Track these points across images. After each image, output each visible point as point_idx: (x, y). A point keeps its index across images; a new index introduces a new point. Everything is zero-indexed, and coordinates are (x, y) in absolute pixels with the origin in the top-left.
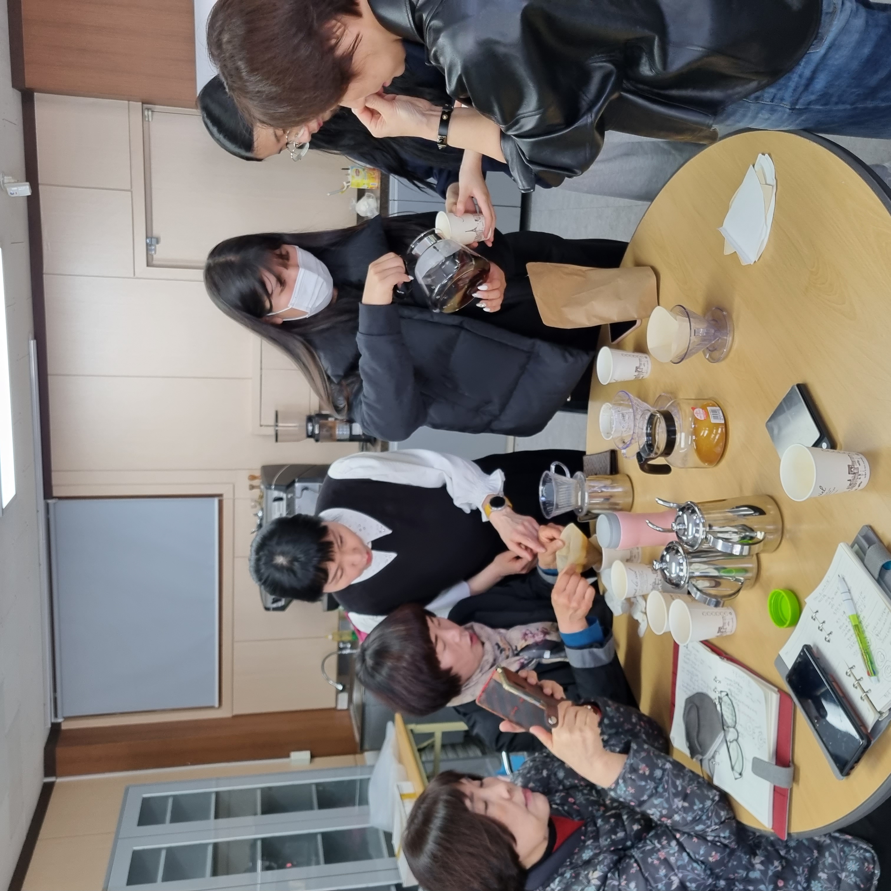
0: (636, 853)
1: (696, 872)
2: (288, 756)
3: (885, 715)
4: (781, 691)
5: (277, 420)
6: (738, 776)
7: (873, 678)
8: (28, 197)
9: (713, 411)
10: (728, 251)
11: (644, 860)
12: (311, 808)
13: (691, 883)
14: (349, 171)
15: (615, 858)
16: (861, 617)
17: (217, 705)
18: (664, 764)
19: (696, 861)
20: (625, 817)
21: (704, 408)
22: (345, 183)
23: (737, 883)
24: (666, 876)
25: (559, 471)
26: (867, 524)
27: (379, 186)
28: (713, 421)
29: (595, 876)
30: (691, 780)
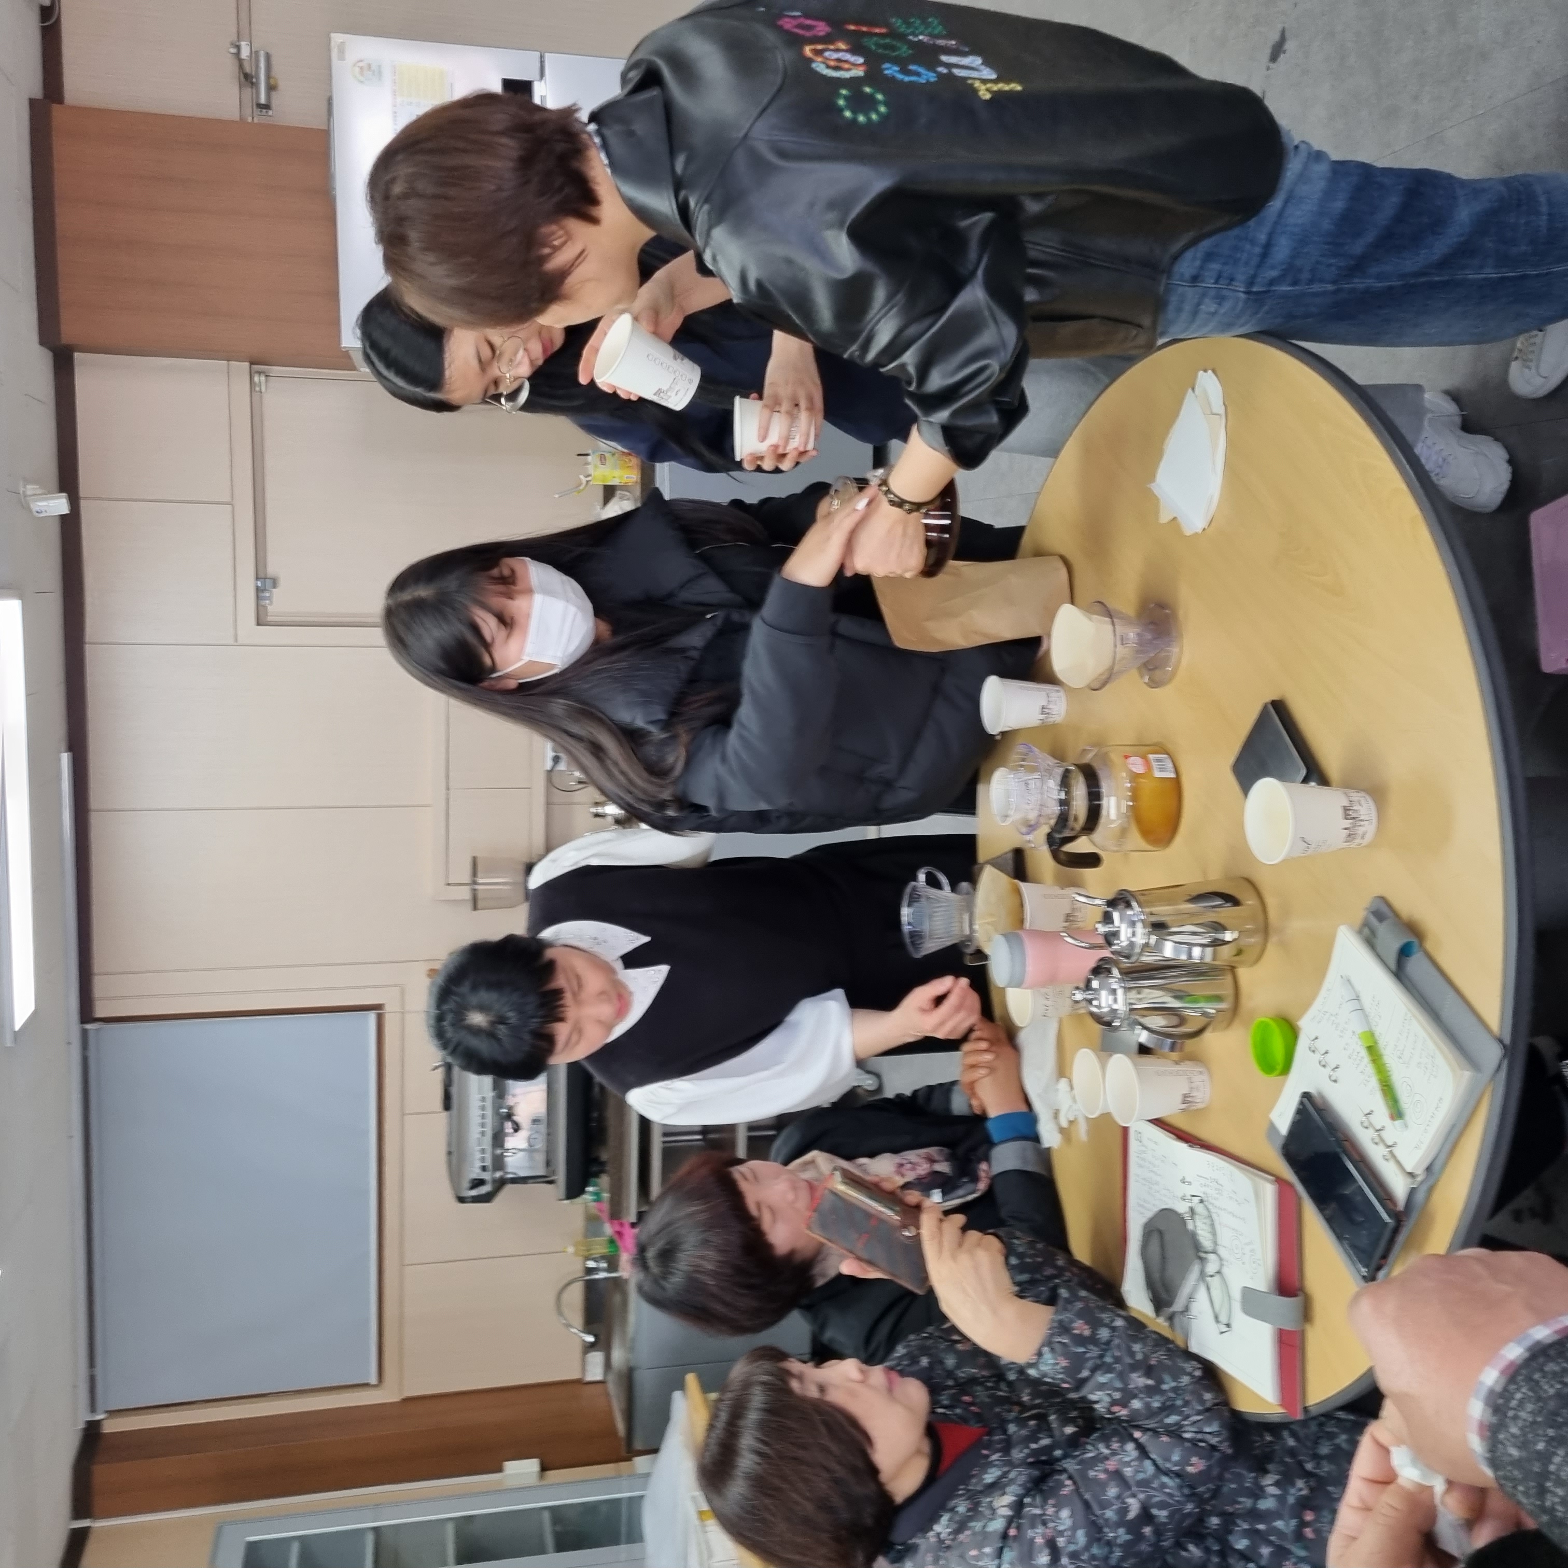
0: (1070, 1465)
1: (1167, 1491)
2: (500, 1470)
3: (1419, 1179)
4: (1279, 1181)
5: (474, 873)
6: (1224, 1329)
7: (1398, 1123)
8: (63, 517)
9: (1158, 760)
10: (1164, 518)
11: (1083, 1474)
12: (542, 1551)
13: (1160, 1509)
14: (589, 458)
15: (1036, 1473)
16: (1377, 1034)
17: (373, 1380)
18: (1113, 1321)
19: (1167, 1473)
20: (1052, 1417)
21: (1144, 757)
22: (582, 477)
23: (1239, 1522)
24: (1118, 1497)
25: (933, 882)
26: (1379, 895)
27: (639, 480)
28: (1158, 774)
29: (1003, 1503)
30: (1156, 1345)
